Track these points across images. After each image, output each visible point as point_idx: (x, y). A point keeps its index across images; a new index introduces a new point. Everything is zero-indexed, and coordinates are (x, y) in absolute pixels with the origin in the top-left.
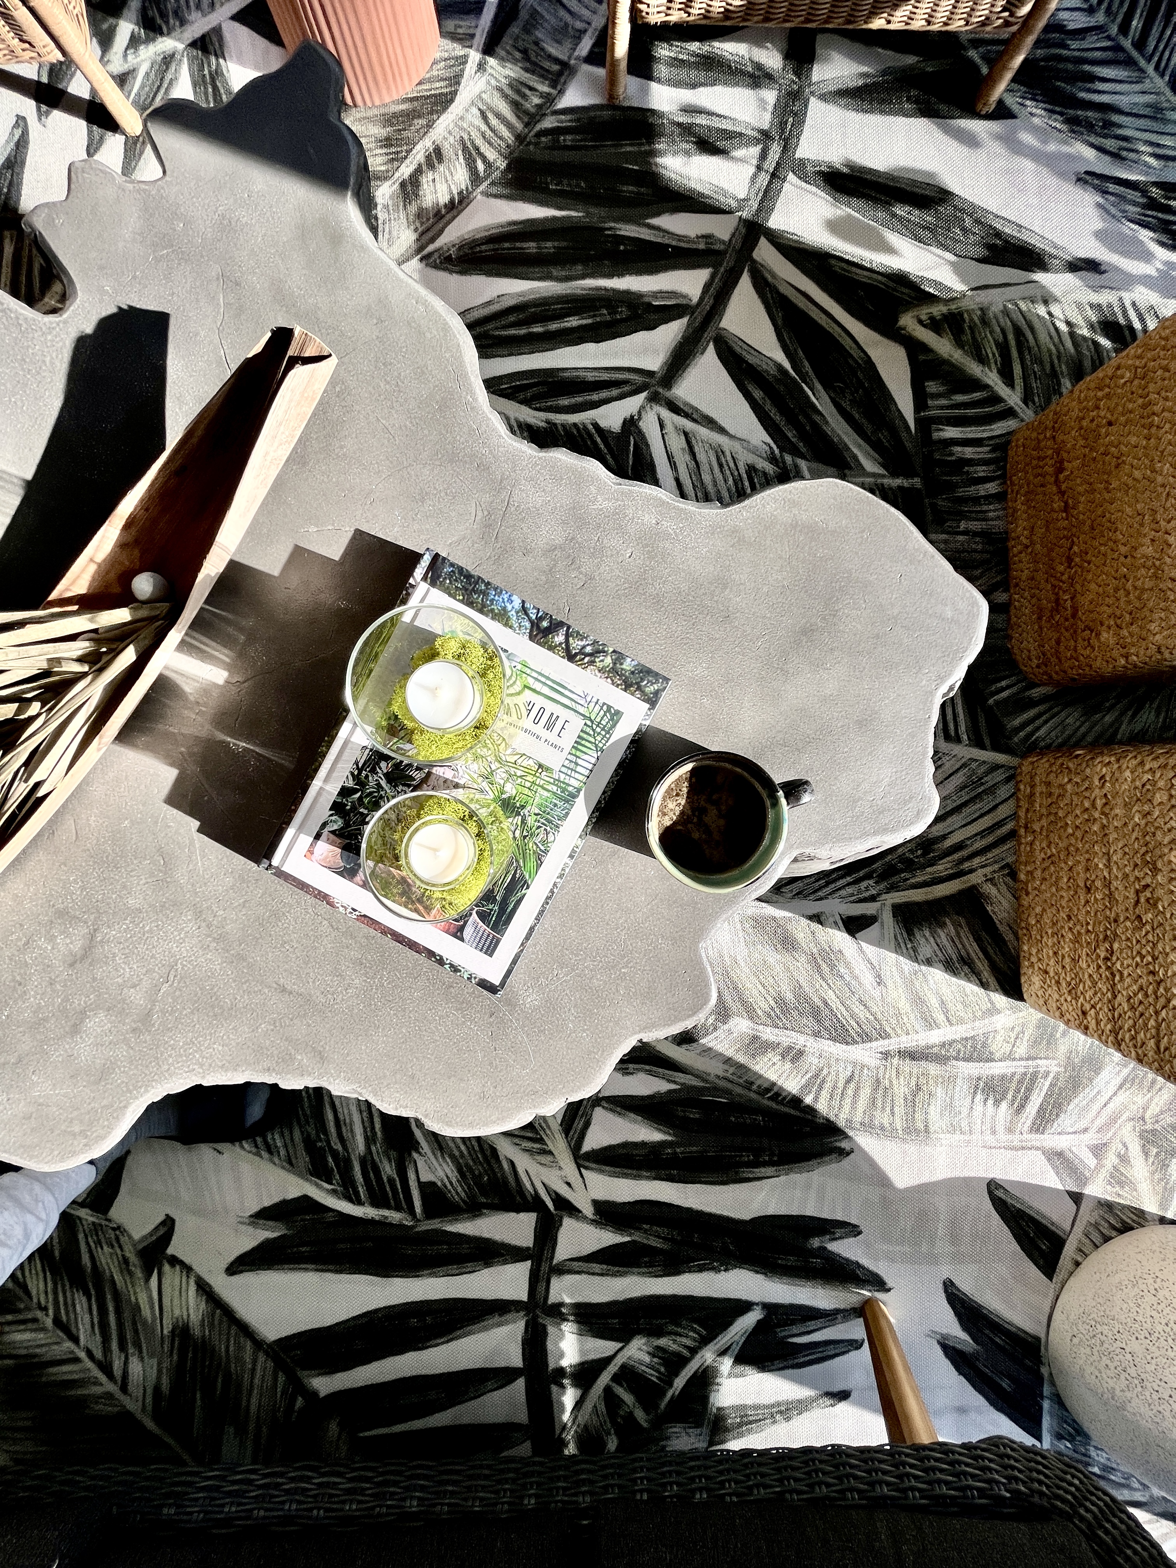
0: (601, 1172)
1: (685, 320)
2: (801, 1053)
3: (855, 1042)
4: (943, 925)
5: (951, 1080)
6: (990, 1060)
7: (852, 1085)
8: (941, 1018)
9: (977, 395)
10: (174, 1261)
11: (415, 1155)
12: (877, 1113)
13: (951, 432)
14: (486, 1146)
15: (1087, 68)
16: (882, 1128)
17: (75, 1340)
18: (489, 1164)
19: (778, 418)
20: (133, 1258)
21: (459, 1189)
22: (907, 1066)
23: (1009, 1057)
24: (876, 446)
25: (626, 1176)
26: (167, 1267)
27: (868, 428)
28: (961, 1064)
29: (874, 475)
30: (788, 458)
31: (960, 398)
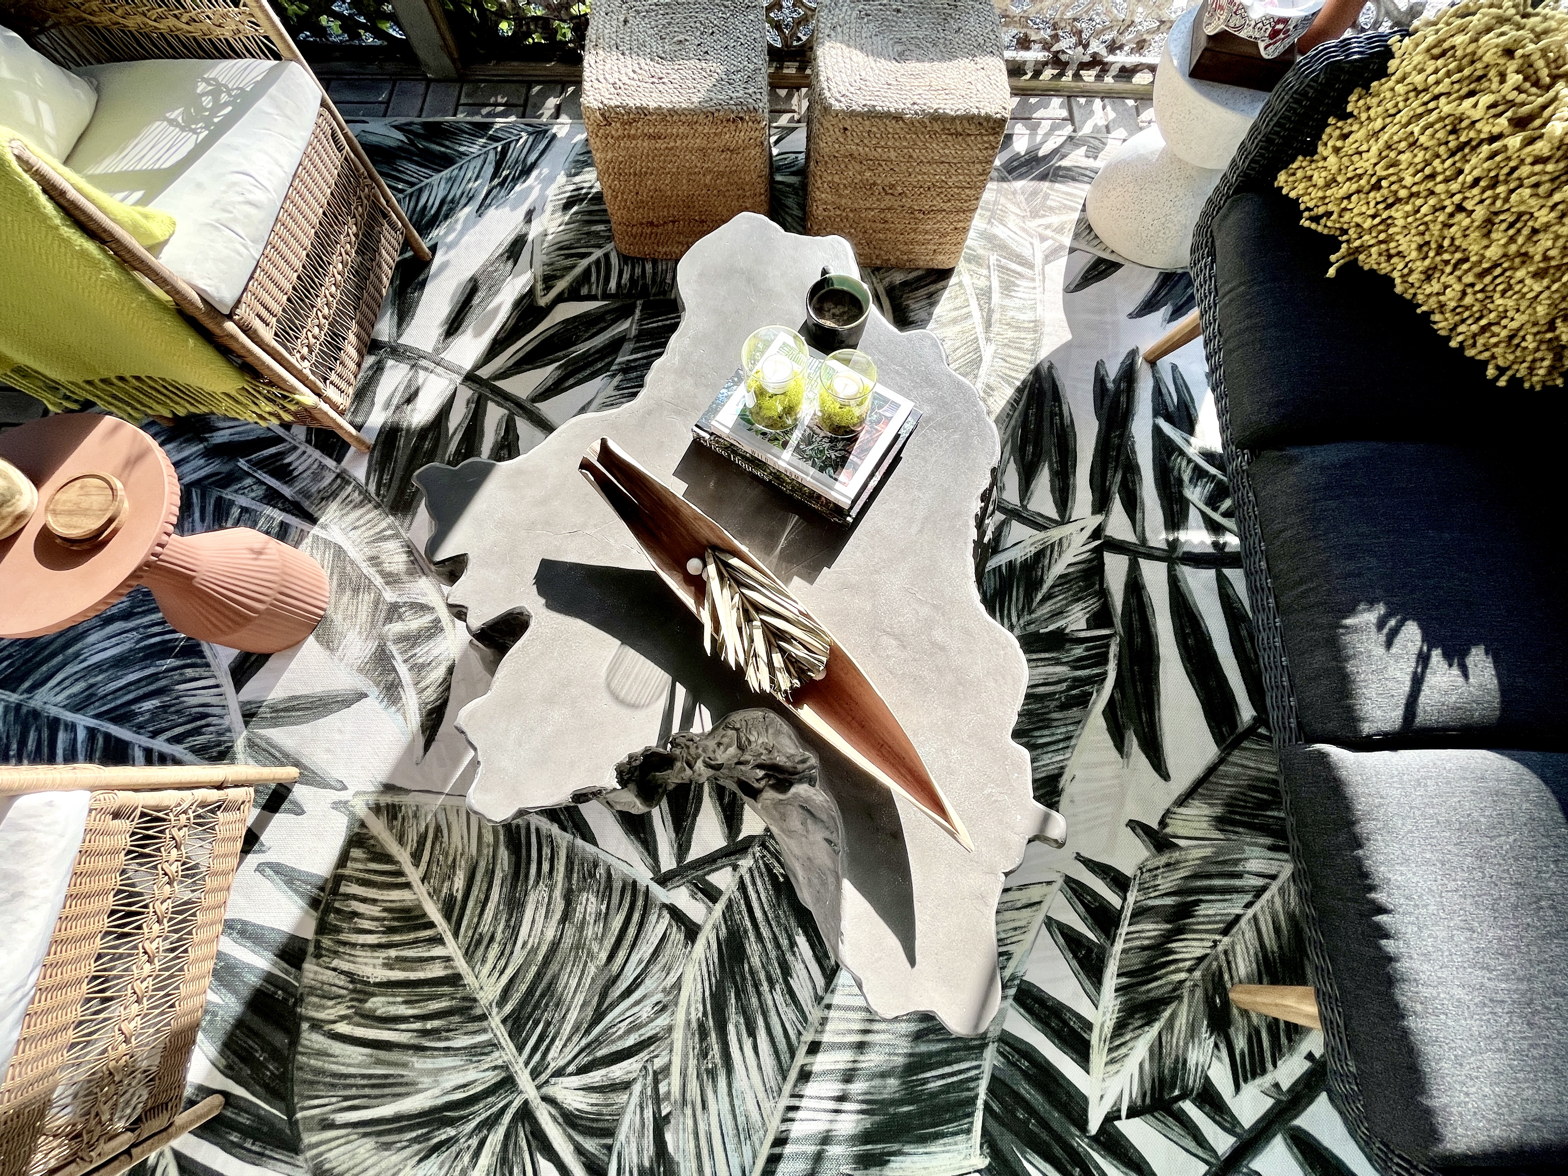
0: (1072, 508)
1: (517, 418)
2: (988, 386)
3: (980, 356)
4: (908, 306)
5: (1003, 307)
6: (990, 288)
7: (1008, 359)
8: (965, 310)
9: (593, 270)
10: (1163, 823)
11: (1067, 631)
12: (1025, 347)
13: (613, 284)
14: (1058, 582)
15: (418, 208)
16: (1034, 345)
17: (1238, 917)
18: (1071, 580)
19: (588, 372)
20: (1163, 860)
21: (1091, 602)
22: (995, 329)
23: (989, 278)
24: (614, 321)
25: (1074, 493)
26: (1168, 830)
27: (603, 325)
28: (993, 302)
29: (632, 323)
30: (614, 368)
31: (593, 278)
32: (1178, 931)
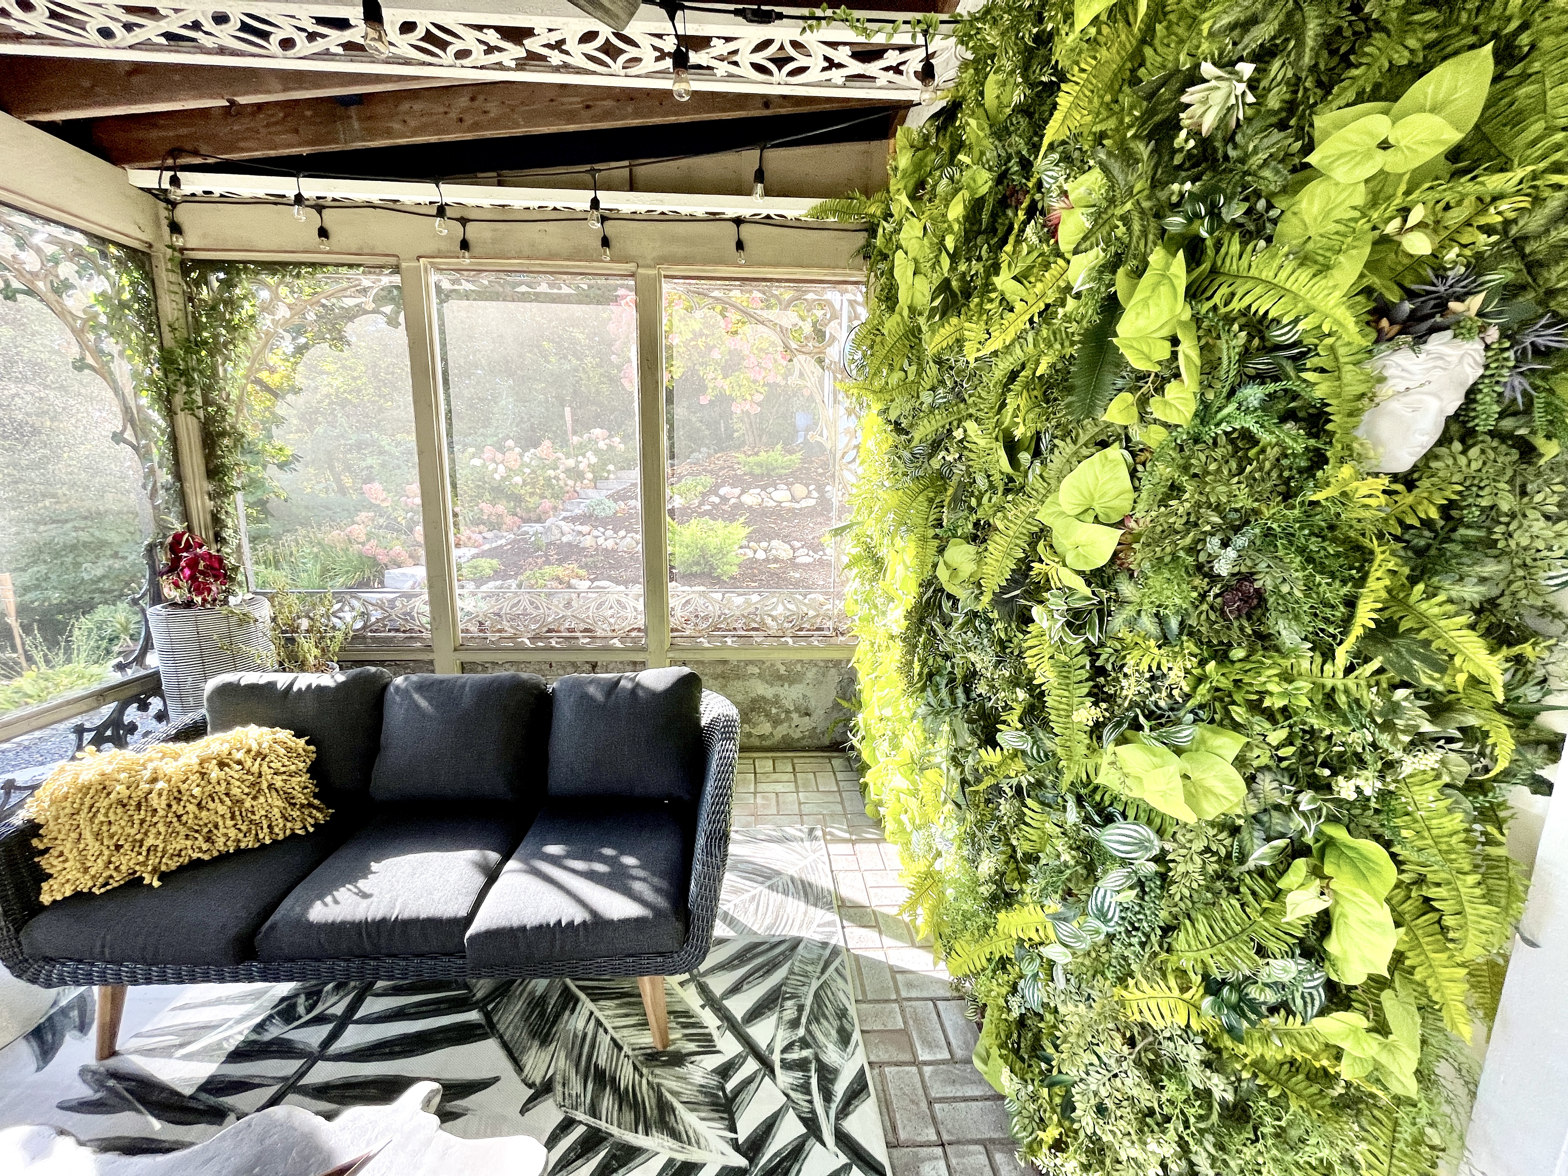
10: (530, 1086)
20: (559, 1088)
26: (538, 1082)
32: (614, 1083)
